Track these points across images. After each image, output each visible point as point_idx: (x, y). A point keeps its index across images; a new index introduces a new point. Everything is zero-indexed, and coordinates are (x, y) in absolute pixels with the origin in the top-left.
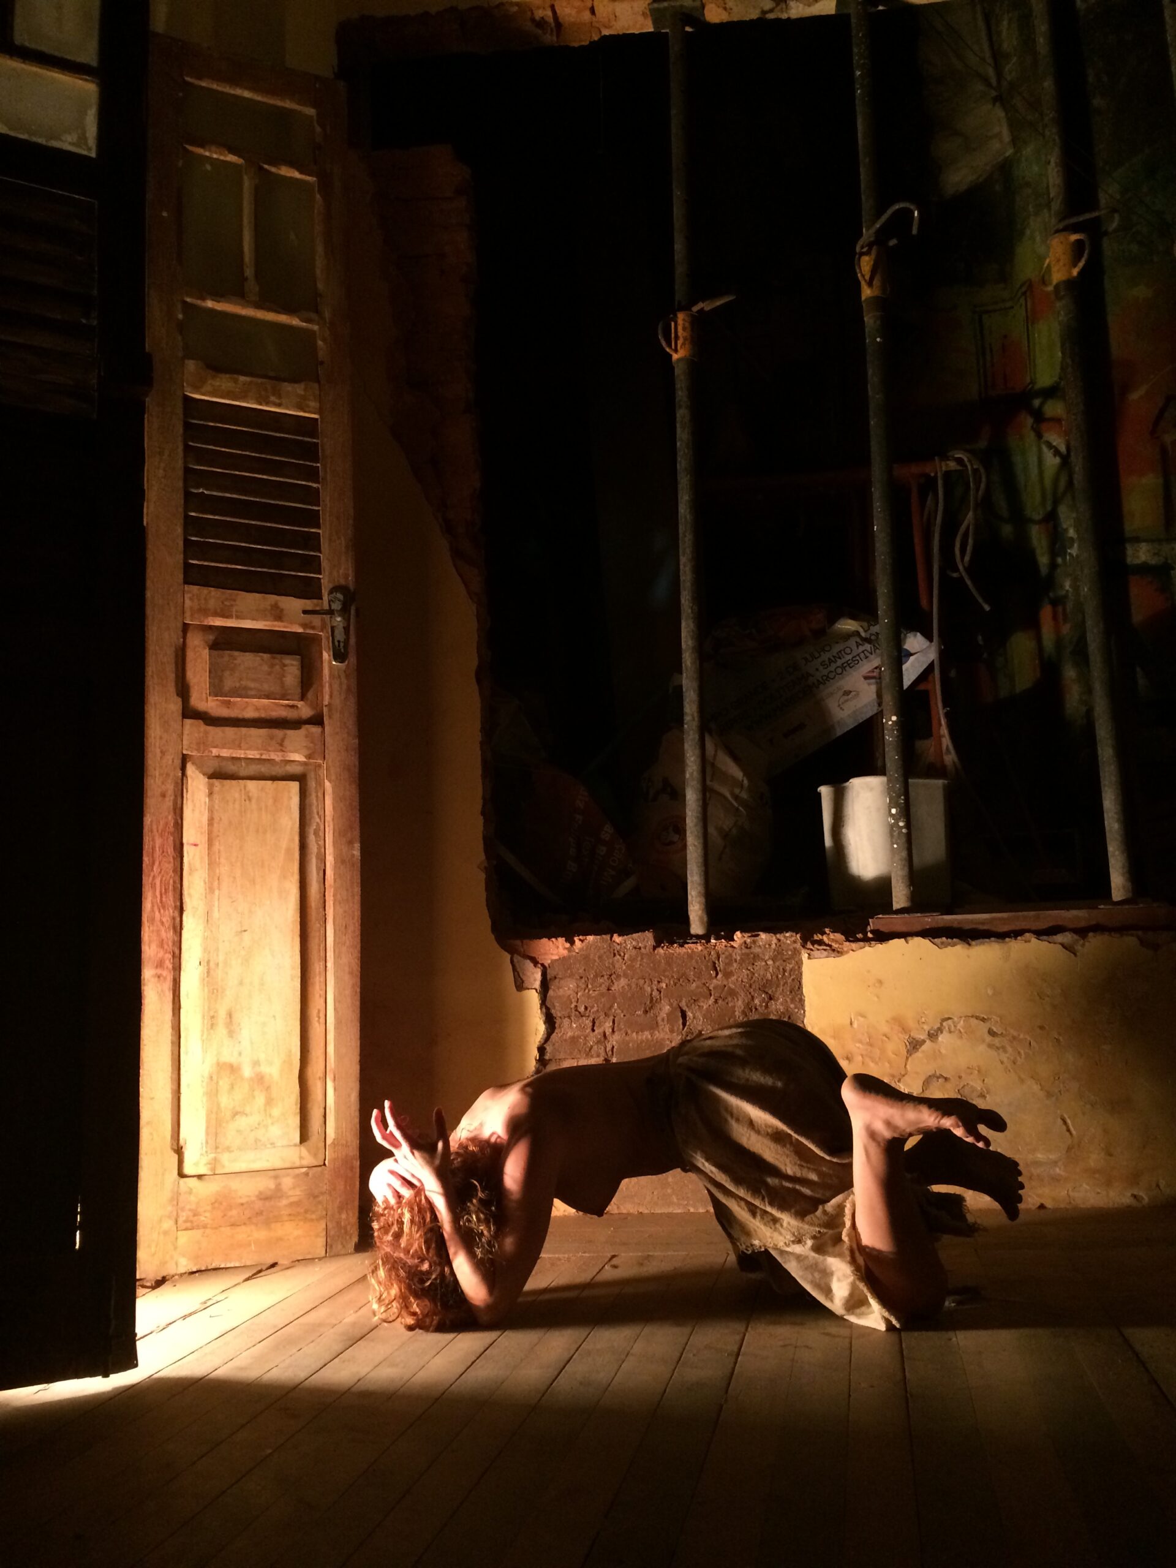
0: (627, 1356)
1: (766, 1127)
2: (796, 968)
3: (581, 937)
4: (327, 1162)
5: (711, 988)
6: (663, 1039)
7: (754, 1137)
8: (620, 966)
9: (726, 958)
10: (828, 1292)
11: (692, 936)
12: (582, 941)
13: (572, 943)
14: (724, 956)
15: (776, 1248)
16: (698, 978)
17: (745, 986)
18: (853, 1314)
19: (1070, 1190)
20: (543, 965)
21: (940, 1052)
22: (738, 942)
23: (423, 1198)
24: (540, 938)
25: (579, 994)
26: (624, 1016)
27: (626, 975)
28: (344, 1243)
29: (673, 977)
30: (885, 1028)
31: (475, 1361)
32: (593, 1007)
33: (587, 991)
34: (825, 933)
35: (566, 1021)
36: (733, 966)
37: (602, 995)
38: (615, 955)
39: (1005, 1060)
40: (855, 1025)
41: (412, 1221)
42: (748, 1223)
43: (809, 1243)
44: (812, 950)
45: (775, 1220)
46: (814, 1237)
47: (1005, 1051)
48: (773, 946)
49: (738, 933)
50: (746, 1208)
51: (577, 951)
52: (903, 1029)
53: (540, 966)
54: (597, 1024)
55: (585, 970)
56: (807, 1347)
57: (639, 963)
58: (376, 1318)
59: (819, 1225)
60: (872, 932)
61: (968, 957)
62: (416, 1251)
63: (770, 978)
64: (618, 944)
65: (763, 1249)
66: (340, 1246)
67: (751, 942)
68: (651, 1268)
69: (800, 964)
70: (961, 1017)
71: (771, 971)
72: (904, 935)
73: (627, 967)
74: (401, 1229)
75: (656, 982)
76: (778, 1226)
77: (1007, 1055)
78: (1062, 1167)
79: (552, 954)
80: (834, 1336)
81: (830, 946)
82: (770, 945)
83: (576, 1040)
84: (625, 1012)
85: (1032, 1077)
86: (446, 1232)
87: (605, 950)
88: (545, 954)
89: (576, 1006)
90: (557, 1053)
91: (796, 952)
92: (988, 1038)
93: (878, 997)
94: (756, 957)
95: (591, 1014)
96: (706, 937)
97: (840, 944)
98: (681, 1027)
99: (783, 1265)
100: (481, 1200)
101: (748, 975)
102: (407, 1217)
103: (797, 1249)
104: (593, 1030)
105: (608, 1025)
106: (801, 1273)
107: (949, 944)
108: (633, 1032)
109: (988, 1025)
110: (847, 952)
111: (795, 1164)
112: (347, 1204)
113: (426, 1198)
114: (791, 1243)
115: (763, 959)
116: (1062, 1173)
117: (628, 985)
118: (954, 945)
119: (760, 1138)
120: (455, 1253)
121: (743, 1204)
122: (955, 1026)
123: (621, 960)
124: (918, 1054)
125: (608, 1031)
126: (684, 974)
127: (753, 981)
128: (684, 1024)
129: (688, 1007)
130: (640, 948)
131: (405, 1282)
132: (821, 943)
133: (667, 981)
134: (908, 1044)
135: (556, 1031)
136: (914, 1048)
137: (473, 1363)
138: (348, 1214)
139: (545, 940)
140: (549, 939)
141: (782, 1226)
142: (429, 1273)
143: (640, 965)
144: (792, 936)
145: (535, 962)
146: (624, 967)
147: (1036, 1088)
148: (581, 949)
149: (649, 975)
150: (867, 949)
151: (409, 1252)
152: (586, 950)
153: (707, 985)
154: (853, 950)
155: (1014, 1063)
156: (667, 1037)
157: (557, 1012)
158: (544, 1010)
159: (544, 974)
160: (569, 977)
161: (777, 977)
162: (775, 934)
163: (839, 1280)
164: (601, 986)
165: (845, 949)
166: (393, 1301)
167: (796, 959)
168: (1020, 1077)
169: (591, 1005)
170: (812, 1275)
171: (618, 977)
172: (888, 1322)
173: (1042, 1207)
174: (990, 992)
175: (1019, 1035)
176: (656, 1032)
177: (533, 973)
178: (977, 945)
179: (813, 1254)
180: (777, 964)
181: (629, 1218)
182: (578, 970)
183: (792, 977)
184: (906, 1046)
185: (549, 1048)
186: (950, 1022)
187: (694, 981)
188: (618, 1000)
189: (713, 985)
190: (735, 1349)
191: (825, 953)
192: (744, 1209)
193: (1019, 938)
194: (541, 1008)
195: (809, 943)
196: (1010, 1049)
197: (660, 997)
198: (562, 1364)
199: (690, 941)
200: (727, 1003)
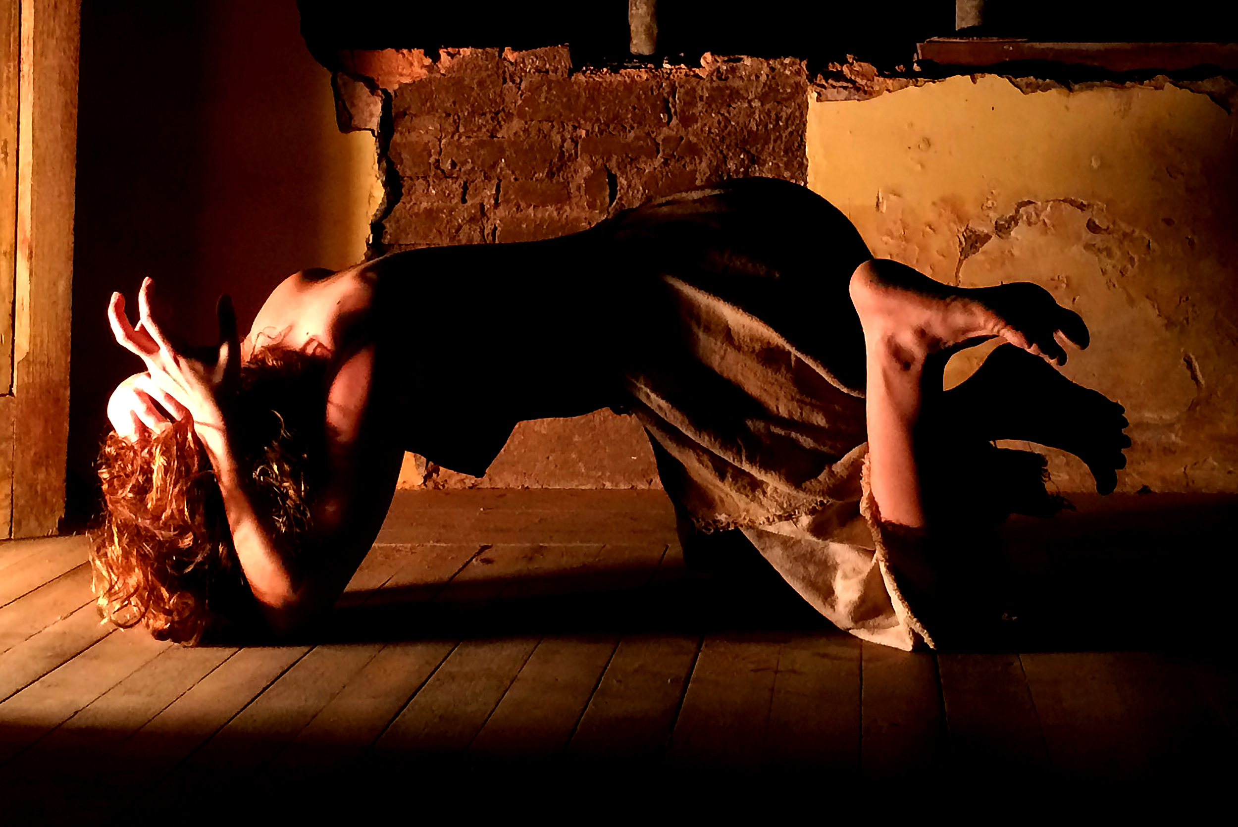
0: (512, 683)
1: (751, 340)
2: (797, 114)
3: (450, 50)
4: (14, 390)
5: (659, 140)
6: (577, 219)
7: (732, 355)
8: (513, 97)
9: (687, 93)
10: (828, 594)
11: (631, 57)
12: (452, 56)
13: (436, 58)
14: (682, 90)
15: (751, 526)
16: (640, 124)
17: (713, 140)
18: (863, 627)
19: (1189, 466)
20: (385, 91)
21: (1012, 254)
22: (707, 69)
23: (190, 436)
24: (383, 49)
25: (443, 141)
26: (516, 179)
27: (521, 115)
28: (41, 518)
29: (598, 120)
30: (930, 215)
31: (268, 686)
32: (465, 163)
33: (456, 137)
34: (847, 62)
35: (420, 184)
36: (695, 106)
37: (481, 144)
38: (505, 82)
39: (1109, 268)
40: (884, 208)
41: (167, 470)
42: (711, 487)
43: (805, 520)
44: (823, 86)
45: (755, 485)
46: (812, 512)
47: (1110, 255)
48: (763, 78)
49: (708, 55)
50: (710, 464)
51: (443, 72)
52: (958, 217)
53: (380, 92)
54: (471, 191)
55: (454, 103)
56: (794, 672)
57: (543, 95)
58: (105, 621)
59: (823, 493)
60: (919, 63)
61: (1067, 108)
62: (172, 516)
63: (755, 129)
64: (512, 63)
65: (732, 528)
66: (33, 524)
67: (727, 70)
68: (546, 564)
69: (803, 107)
70: (1048, 201)
71: (757, 117)
72: (972, 70)
73: (523, 101)
74: (149, 480)
75: (570, 128)
76: (758, 493)
77: (1113, 262)
78: (1180, 434)
79: (401, 75)
80: (835, 658)
81: (854, 82)
82: (757, 77)
83: (434, 215)
84: (517, 173)
85: (1147, 297)
86: (225, 487)
87: (490, 73)
88: (390, 73)
89: (437, 161)
90: (403, 235)
91: (799, 90)
92: (1087, 235)
93: (922, 166)
94: (736, 94)
95: (462, 175)
96: (655, 60)
97: (868, 80)
98: (607, 200)
99: (761, 553)
100: (283, 442)
101: (719, 122)
102: (159, 462)
103: (785, 529)
104: (464, 201)
105: (490, 192)
106: (788, 566)
107: (1038, 87)
108: (529, 206)
109: (1088, 215)
110: (879, 93)
111: (793, 399)
112: (47, 457)
113: (194, 434)
114: (776, 519)
115: (744, 98)
116: (1179, 441)
117: (526, 131)
118: (1046, 89)
119: (741, 356)
120: (238, 522)
121: (705, 458)
122: (1038, 215)
123: (515, 90)
124: (979, 256)
125: (489, 204)
126: (616, 116)
127: (726, 132)
128: (612, 197)
129: (619, 169)
130: (547, 71)
131: (152, 565)
132: (839, 76)
133: (589, 128)
134: (963, 239)
135: (403, 199)
136: (971, 246)
137: (265, 689)
138: (48, 474)
139: (390, 52)
140: (397, 51)
141: (764, 493)
142: (191, 552)
143: (546, 98)
144: (793, 63)
145: (373, 87)
146: (520, 102)
147: (1153, 313)
148: (450, 69)
149: (561, 115)
150: (911, 88)
151: (159, 518)
152: (458, 70)
153: (653, 135)
154: (888, 90)
155: (1123, 275)
156: (583, 215)
157: (406, 169)
158: (384, 164)
159: (386, 108)
160: (428, 113)
161: (766, 126)
162: (767, 59)
163: (845, 577)
164: (480, 129)
165: (877, 88)
166: (132, 595)
167: (798, 101)
168: (1128, 295)
169: (462, 159)
170: (805, 568)
171: (509, 116)
172: (917, 638)
173: (1145, 490)
174: (1095, 164)
175: (1133, 231)
176: (567, 208)
177: (368, 105)
178: (1081, 90)
179: (809, 537)
180: (767, 106)
181: (509, 495)
182: (443, 102)
183: (790, 129)
184: (961, 243)
185: (389, 226)
186: (1030, 208)
187: (632, 128)
188: (508, 153)
189: (662, 137)
190: (683, 674)
191: (845, 93)
192: (707, 467)
193: (1146, 82)
194: (379, 162)
195: (819, 76)
196: (1117, 253)
197: (576, 153)
198: (410, 694)
199: (630, 65)
200: (684, 166)
